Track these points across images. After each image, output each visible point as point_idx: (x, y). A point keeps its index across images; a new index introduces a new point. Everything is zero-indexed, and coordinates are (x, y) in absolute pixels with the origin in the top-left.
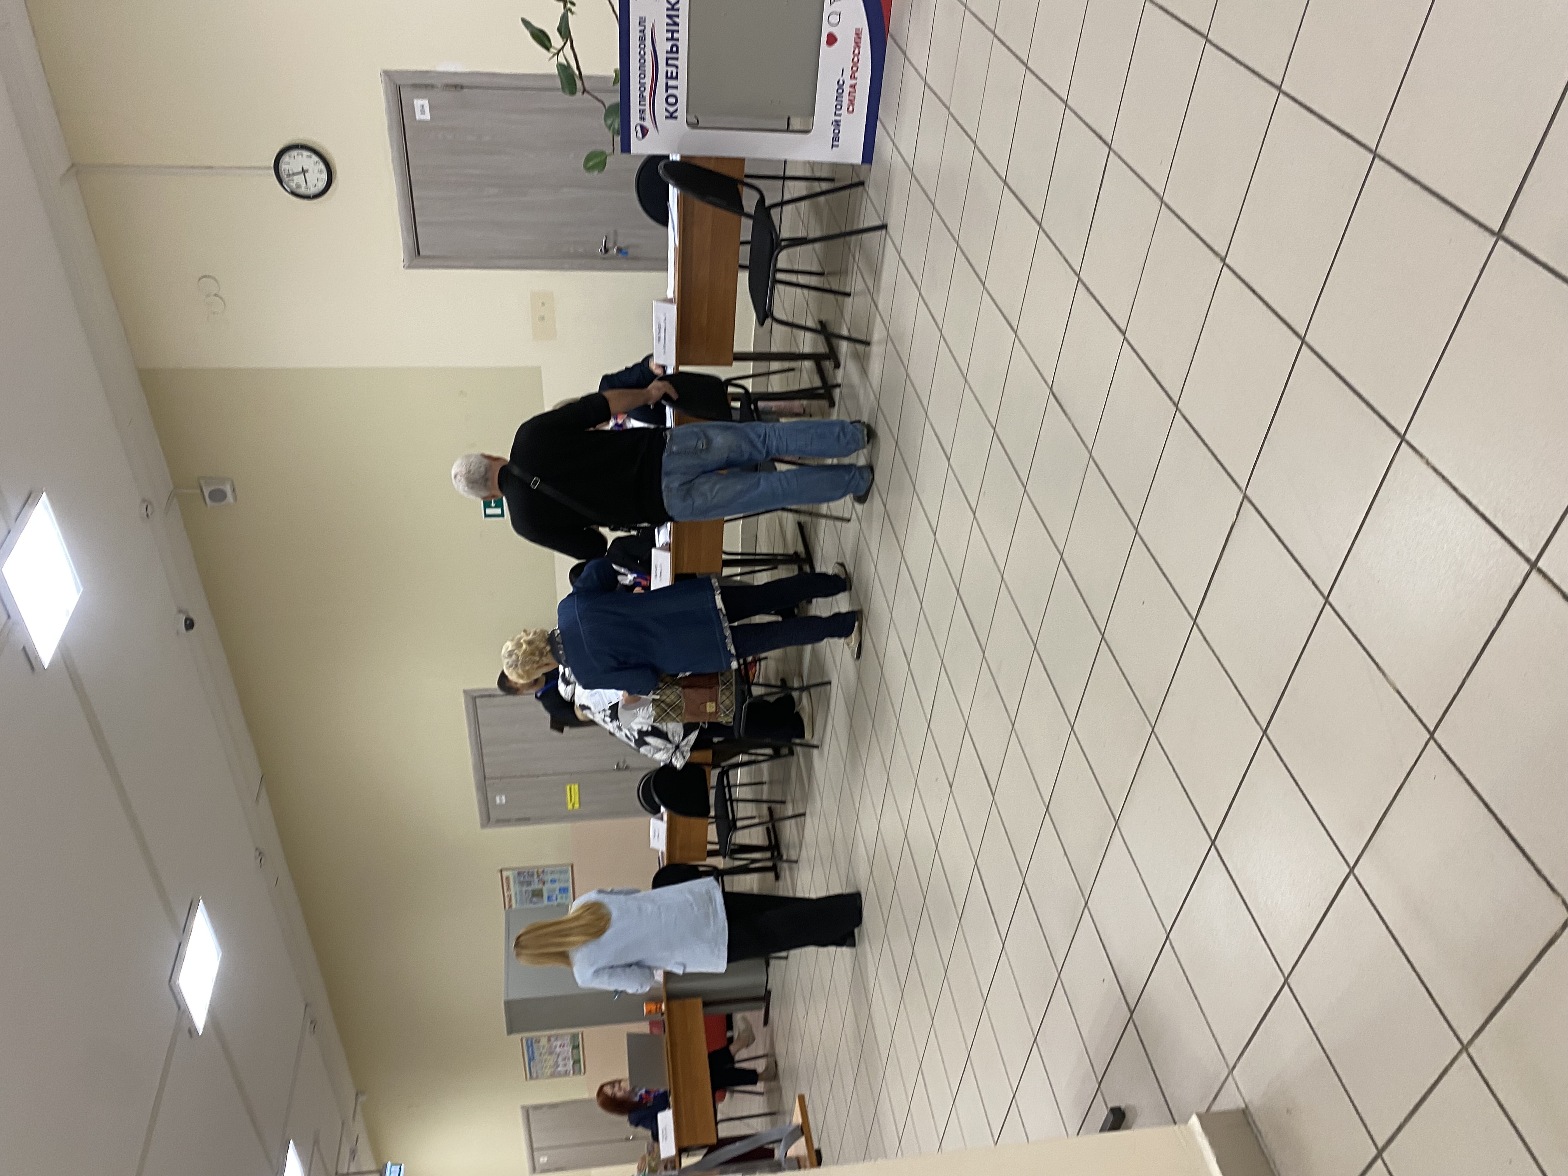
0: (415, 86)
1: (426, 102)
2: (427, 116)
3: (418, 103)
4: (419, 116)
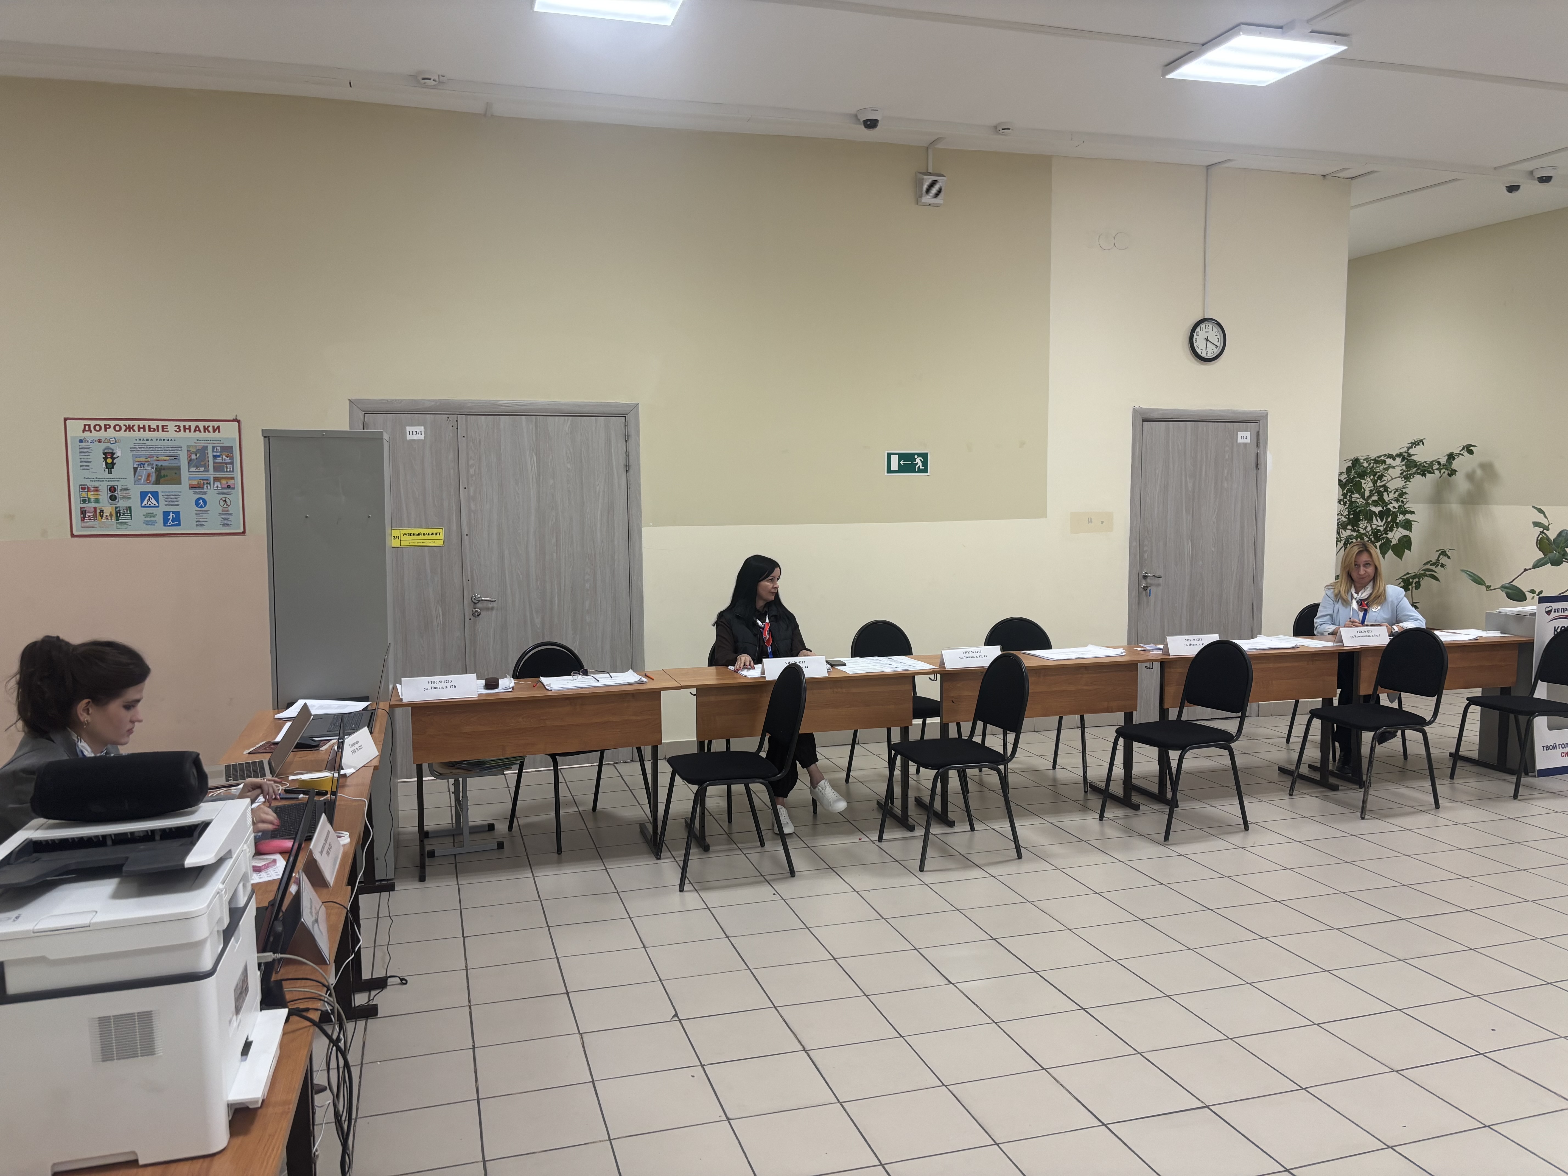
0: (1258, 434)
1: (1248, 441)
2: (1240, 440)
3: (1248, 434)
4: (1240, 434)
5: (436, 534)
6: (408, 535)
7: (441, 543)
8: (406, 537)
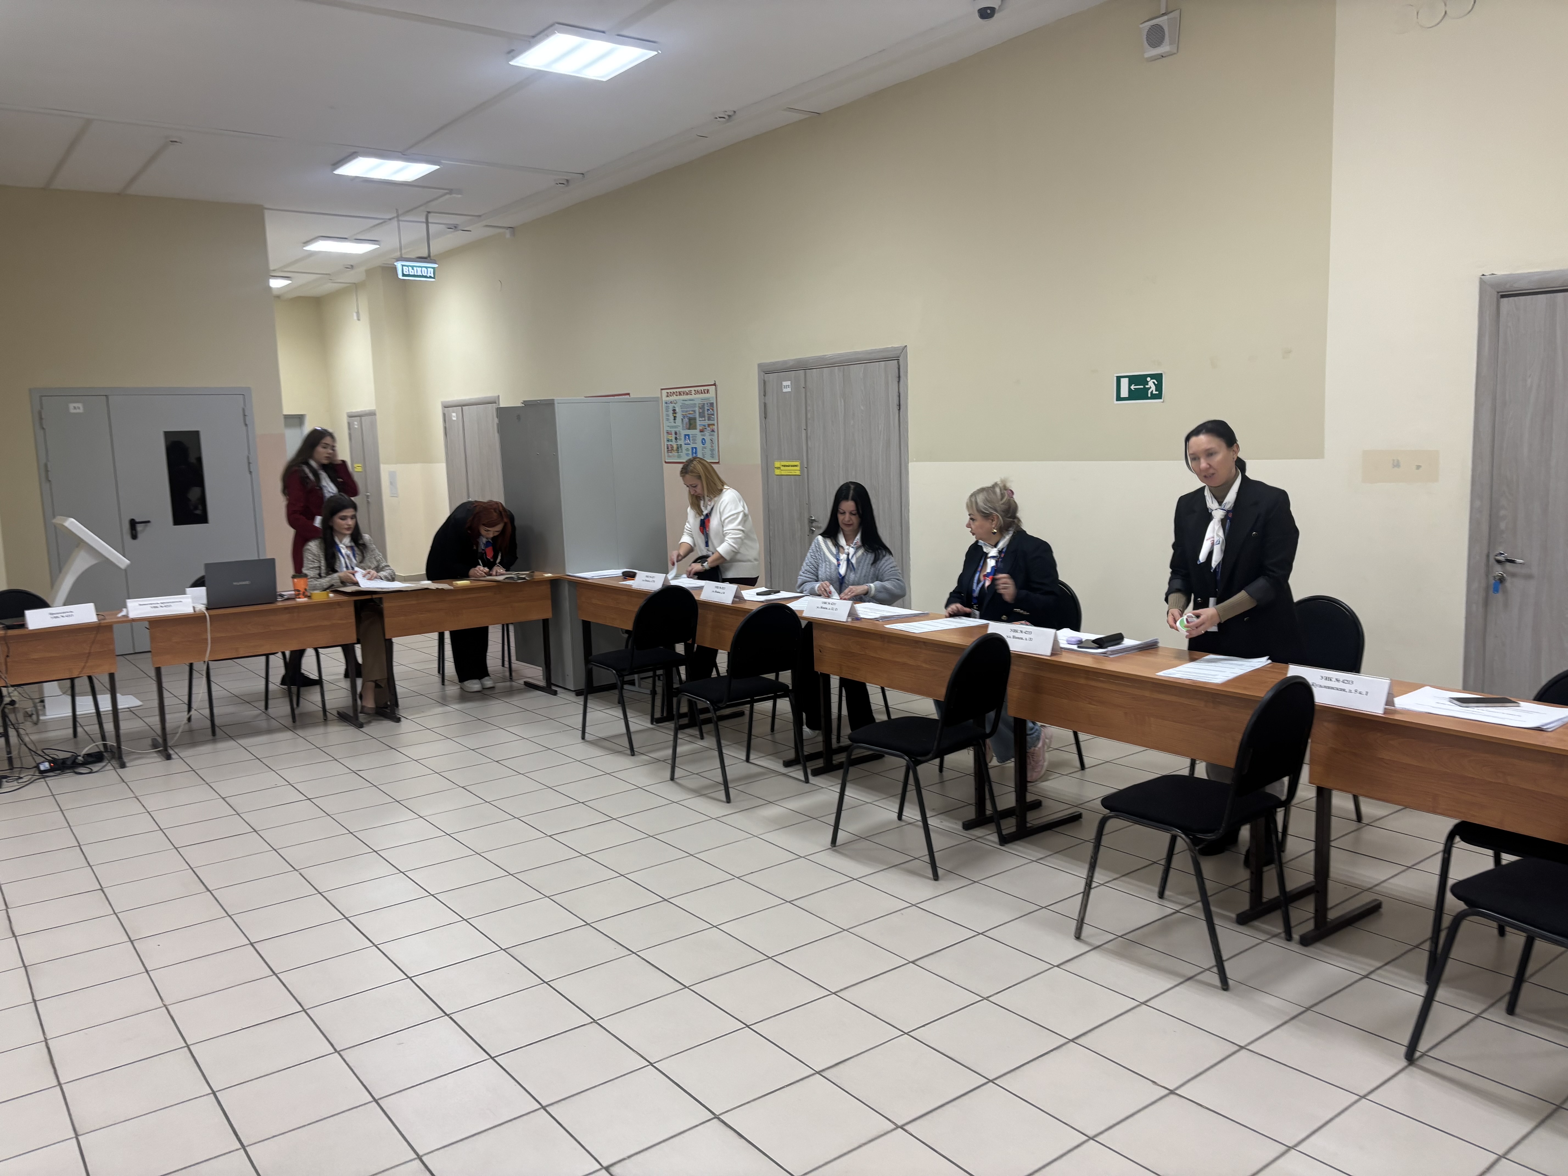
5: (796, 466)
6: (784, 466)
7: (798, 473)
8: (782, 468)
